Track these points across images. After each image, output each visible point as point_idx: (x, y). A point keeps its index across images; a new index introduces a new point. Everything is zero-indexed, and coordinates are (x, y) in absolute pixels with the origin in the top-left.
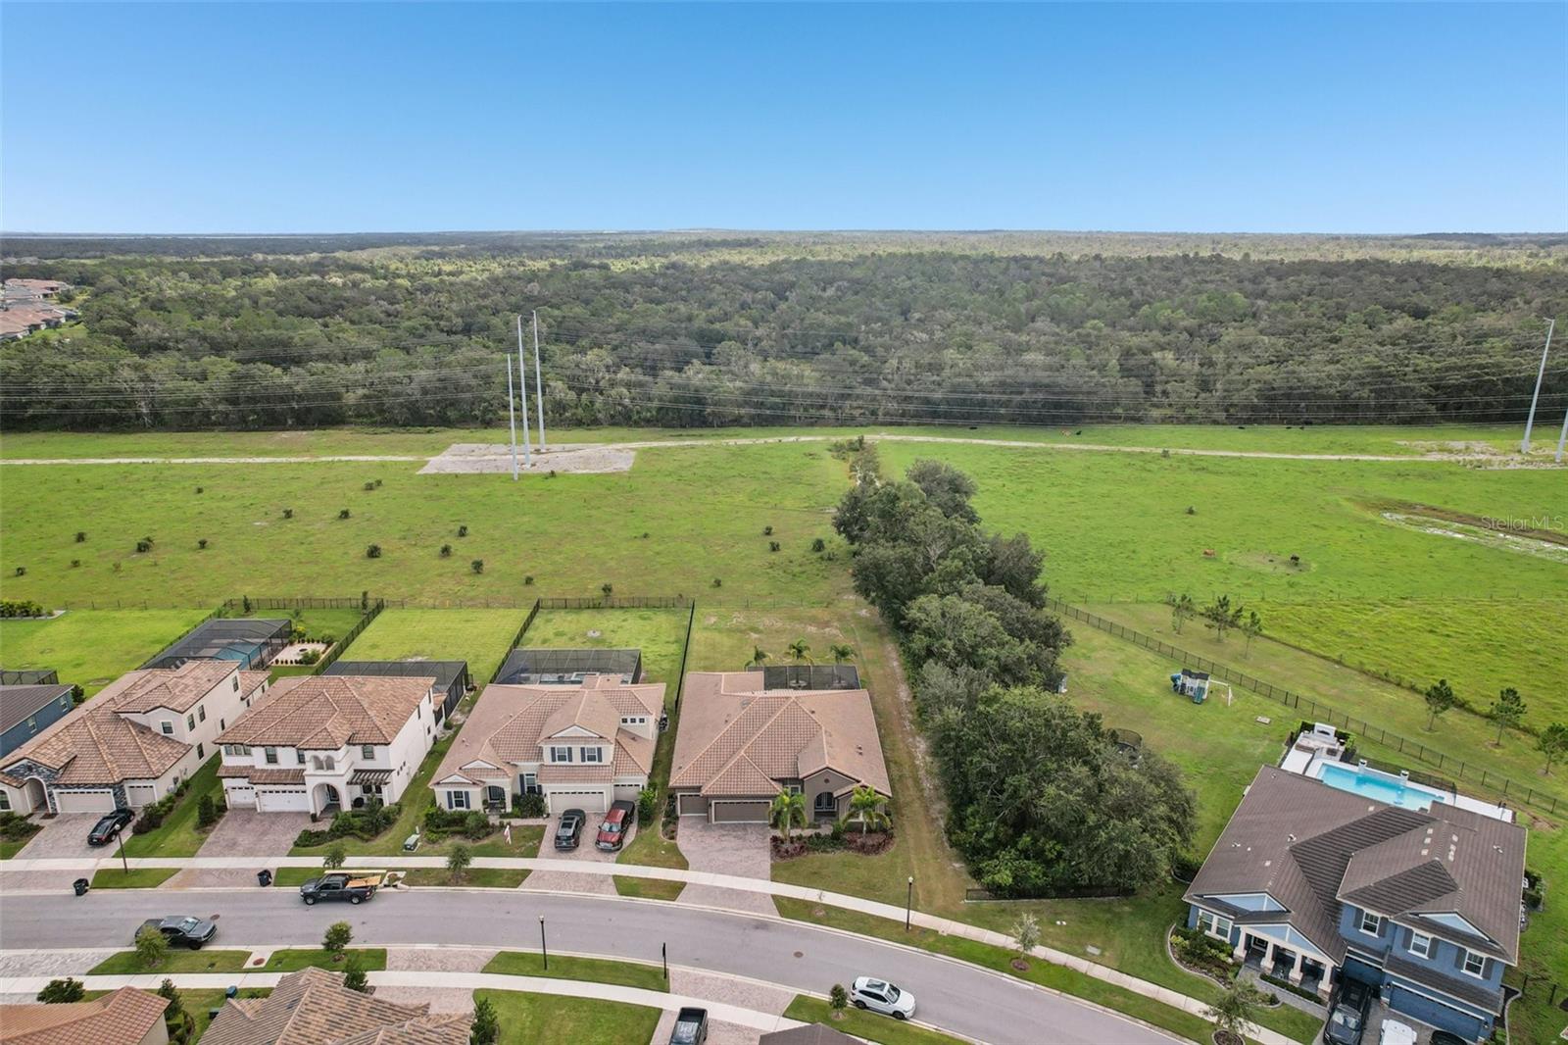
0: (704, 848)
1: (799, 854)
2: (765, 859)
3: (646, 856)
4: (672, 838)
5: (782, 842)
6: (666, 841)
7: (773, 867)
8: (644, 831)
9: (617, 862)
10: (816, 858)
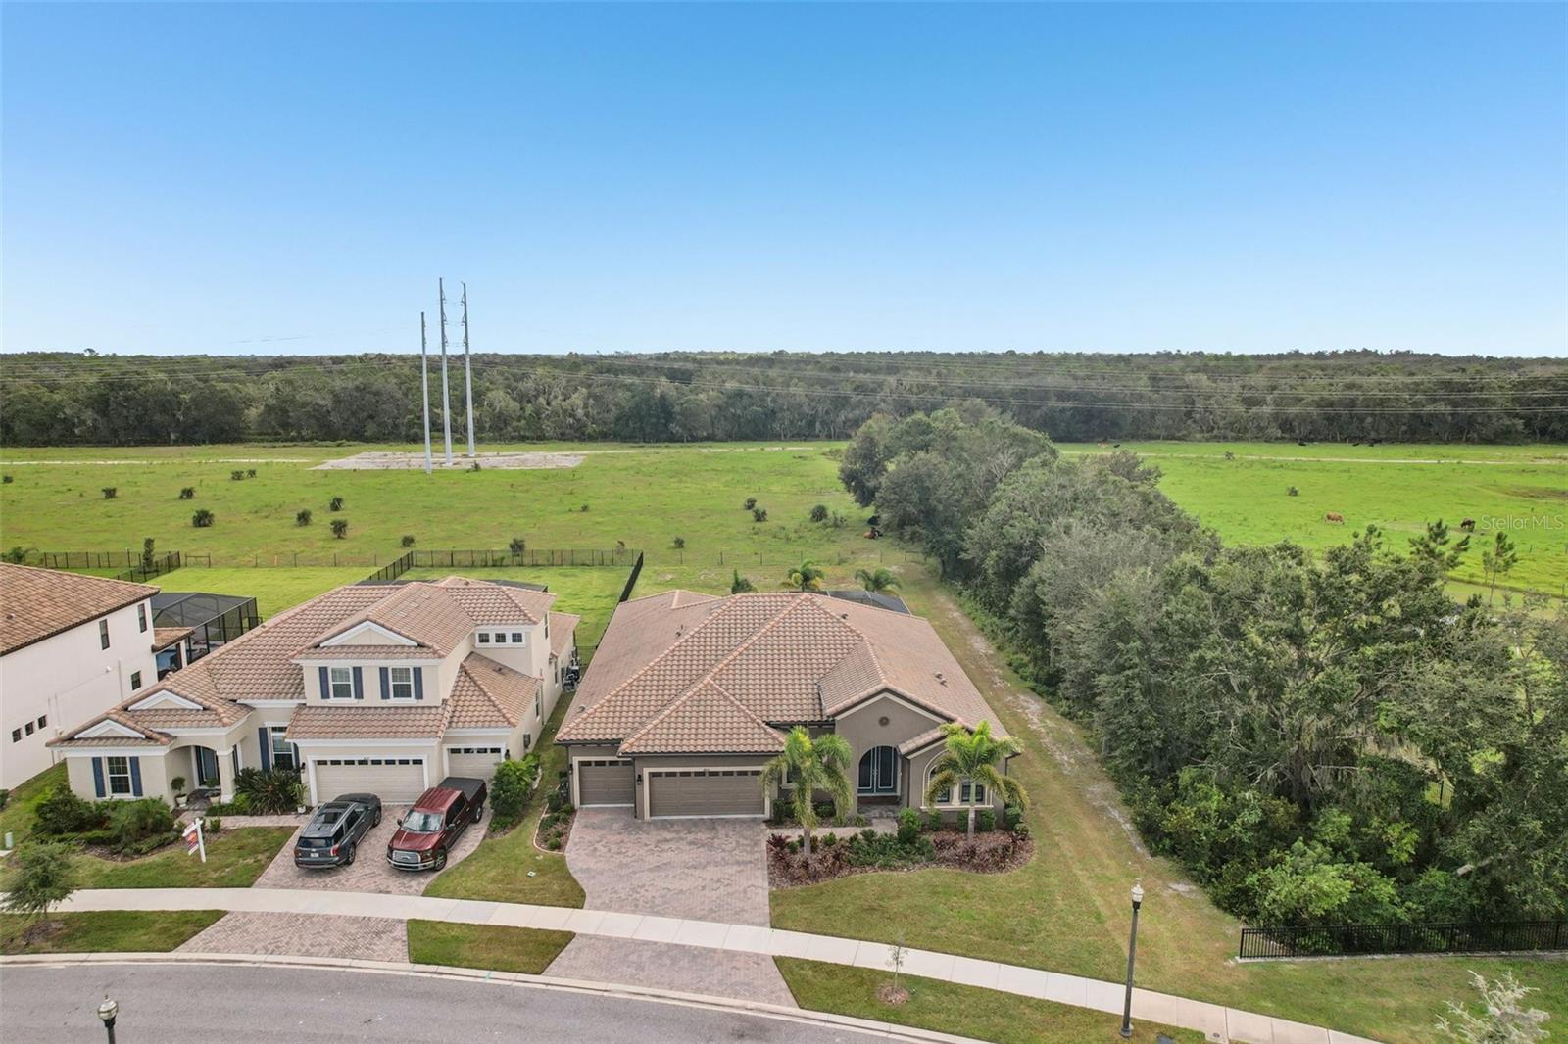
0: (621, 865)
1: (831, 872)
2: (758, 885)
3: (493, 881)
4: (557, 847)
5: (794, 851)
6: (544, 853)
7: (773, 897)
8: (498, 838)
9: (426, 894)
10: (870, 880)
